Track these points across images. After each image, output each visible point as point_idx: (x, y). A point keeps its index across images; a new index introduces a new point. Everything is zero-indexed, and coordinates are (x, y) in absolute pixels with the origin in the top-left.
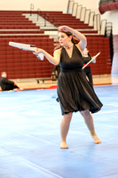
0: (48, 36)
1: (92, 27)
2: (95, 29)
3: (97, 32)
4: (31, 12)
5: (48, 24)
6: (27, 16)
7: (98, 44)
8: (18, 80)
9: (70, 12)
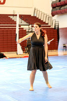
0: (23, 28)
1: (48, 24)
2: (49, 25)
3: (50, 26)
4: (13, 15)
5: (23, 22)
6: (11, 17)
7: (51, 33)
8: (6, 53)
9: (35, 15)
